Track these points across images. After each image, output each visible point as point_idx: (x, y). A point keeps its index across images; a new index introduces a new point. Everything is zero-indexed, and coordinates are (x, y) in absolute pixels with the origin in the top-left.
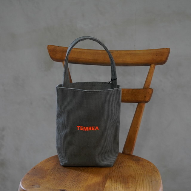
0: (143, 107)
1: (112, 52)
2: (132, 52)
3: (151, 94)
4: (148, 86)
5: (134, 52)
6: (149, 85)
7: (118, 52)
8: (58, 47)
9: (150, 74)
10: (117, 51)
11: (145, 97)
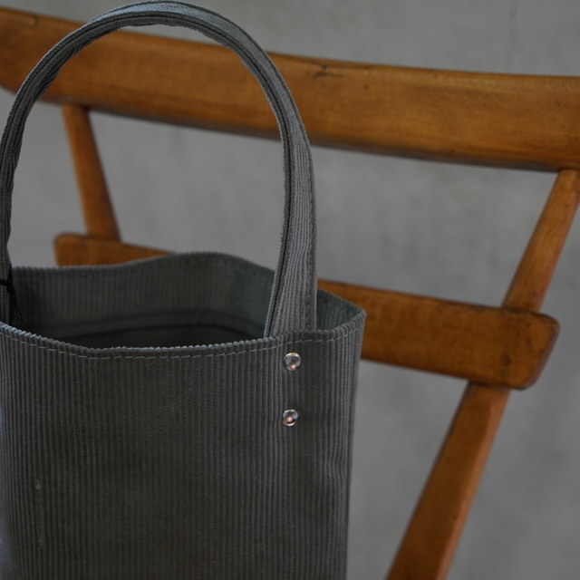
0: (493, 410)
1: (334, 71)
2: (452, 82)
3: (543, 354)
4: (534, 295)
5: (463, 83)
6: (537, 293)
7: (374, 73)
8: (31, 22)
9: (550, 224)
10: (367, 67)
11: (506, 361)
